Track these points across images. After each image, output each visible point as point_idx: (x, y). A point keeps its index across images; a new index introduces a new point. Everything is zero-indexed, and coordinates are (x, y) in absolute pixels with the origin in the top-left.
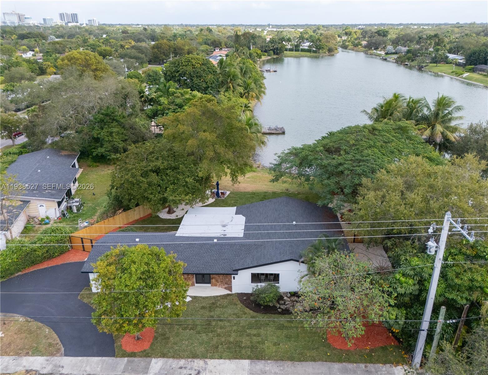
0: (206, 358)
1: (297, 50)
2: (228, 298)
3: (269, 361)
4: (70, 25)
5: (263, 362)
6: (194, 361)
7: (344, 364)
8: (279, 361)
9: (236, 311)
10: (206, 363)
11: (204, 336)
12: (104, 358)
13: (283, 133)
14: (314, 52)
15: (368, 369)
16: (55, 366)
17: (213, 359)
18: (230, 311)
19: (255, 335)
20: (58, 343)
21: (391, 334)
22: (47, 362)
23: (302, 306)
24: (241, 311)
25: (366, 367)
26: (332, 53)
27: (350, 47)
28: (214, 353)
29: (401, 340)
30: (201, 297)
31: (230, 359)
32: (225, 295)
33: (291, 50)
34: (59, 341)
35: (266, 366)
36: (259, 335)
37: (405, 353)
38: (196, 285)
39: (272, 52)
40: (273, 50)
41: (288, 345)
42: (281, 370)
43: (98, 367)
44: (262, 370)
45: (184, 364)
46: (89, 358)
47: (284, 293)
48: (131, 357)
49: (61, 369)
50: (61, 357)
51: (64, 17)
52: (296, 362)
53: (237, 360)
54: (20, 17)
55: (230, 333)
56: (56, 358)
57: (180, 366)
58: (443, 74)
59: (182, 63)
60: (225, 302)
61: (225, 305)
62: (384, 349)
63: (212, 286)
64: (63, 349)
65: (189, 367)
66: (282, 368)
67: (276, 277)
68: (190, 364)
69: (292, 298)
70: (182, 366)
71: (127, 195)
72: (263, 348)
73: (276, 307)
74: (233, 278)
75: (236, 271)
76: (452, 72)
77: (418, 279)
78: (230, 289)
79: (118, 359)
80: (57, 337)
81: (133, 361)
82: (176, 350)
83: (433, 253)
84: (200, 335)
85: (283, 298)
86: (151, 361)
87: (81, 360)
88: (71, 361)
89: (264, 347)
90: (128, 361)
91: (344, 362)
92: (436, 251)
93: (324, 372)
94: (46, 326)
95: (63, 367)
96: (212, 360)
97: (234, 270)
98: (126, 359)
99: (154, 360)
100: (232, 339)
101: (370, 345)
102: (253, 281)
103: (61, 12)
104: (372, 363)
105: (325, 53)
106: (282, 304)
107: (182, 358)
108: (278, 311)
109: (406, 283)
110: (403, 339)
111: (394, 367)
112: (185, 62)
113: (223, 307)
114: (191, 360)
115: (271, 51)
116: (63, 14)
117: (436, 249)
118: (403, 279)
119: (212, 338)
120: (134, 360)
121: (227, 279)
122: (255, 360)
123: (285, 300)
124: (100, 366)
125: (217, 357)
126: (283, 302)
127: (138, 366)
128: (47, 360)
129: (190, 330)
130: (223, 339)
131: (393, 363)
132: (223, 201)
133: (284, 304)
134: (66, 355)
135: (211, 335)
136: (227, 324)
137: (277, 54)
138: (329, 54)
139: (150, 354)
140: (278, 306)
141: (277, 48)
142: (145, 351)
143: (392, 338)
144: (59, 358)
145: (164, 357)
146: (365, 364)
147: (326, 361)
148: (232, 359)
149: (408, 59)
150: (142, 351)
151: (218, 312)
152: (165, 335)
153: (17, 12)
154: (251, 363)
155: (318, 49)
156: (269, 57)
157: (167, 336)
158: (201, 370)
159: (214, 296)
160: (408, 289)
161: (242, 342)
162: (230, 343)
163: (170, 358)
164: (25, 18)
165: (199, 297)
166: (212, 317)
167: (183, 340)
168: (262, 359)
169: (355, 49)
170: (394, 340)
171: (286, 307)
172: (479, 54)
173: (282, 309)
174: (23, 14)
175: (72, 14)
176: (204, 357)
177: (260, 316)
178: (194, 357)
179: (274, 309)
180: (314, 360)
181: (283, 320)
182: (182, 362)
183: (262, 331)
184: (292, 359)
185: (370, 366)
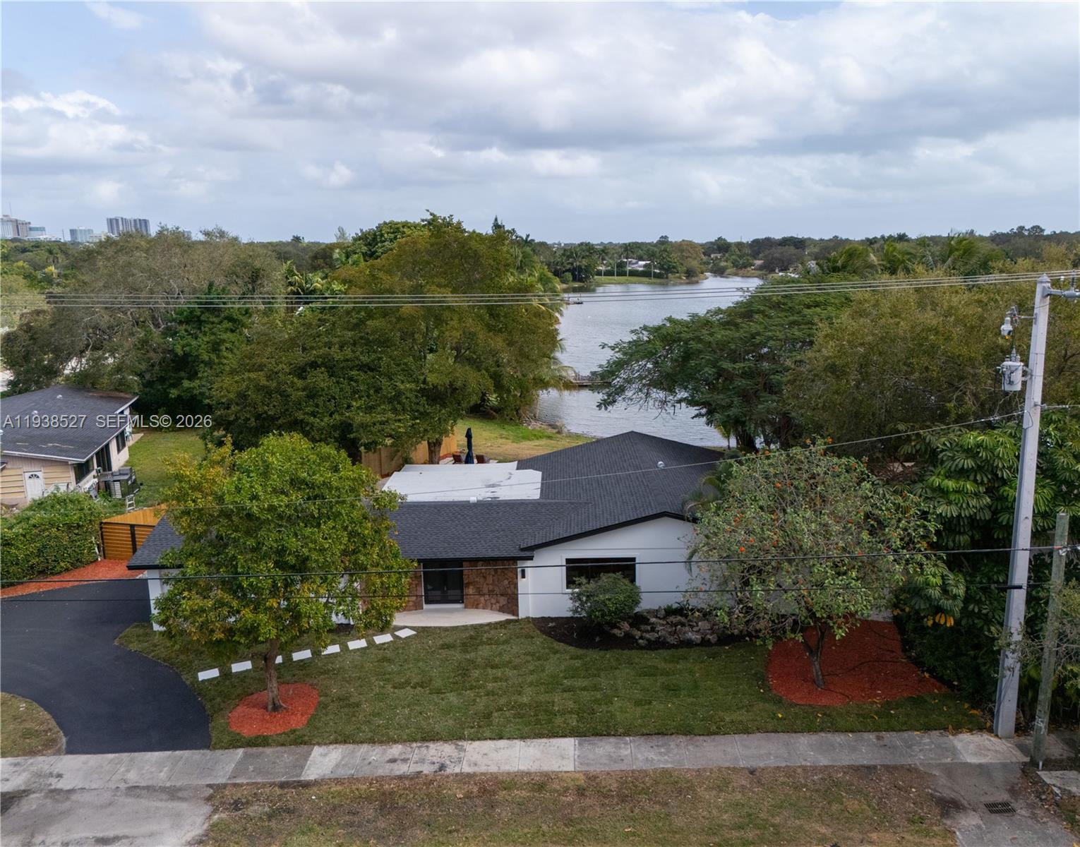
0: (461, 738)
1: (621, 274)
2: (511, 626)
3: (628, 738)
5: (612, 740)
6: (427, 747)
7: (823, 734)
8: (654, 737)
9: (531, 649)
10: (462, 750)
11: (453, 698)
12: (178, 753)
14: (657, 276)
15: (886, 741)
16: (39, 775)
17: (479, 739)
18: (515, 649)
19: (584, 689)
20: (50, 730)
21: (927, 675)
22: (15, 769)
23: (698, 632)
24: (544, 648)
25: (878, 738)
26: (694, 279)
27: (729, 270)
28: (480, 727)
29: (956, 683)
30: (440, 628)
31: (523, 737)
32: (501, 622)
33: (609, 273)
34: (53, 723)
35: (620, 748)
36: (595, 688)
37: (973, 708)
38: (425, 606)
39: (569, 276)
40: (572, 271)
41: (673, 703)
42: (661, 754)
43: (161, 772)
44: (611, 757)
45: (400, 754)
46: (136, 754)
47: (649, 611)
48: (256, 745)
49: (53, 781)
50: (56, 757)
51: (118, 225)
52: (698, 737)
53: (544, 740)
54: (17, 225)
55: (519, 689)
56: (40, 759)
57: (391, 757)
59: (382, 235)
60: (502, 634)
61: (502, 639)
62: (917, 702)
63: (466, 607)
64: (64, 740)
65: (416, 757)
66: (663, 750)
68: (416, 751)
69: (672, 619)
70: (396, 757)
71: (253, 419)
72: (607, 712)
73: (633, 637)
74: (519, 575)
75: (529, 552)
77: (985, 480)
78: (511, 604)
79: (219, 752)
80: (48, 716)
81: (258, 755)
82: (379, 726)
83: (1018, 387)
84: (443, 696)
85: (649, 620)
86: (309, 753)
87: (112, 760)
88: (84, 763)
89: (611, 708)
90: (246, 755)
91: (822, 730)
92: (1024, 383)
93: (773, 752)
94: (21, 698)
95: (60, 776)
96: (477, 743)
97: (523, 550)
98: (240, 751)
99: (317, 751)
100: (525, 699)
101: (878, 695)
102: (570, 583)
103: (113, 217)
104: (893, 730)
105: (680, 278)
106: (647, 631)
107: (395, 742)
108: (638, 644)
109: (956, 492)
110: (959, 679)
111: (950, 737)
112: (388, 233)
113: (497, 643)
114: (419, 744)
115: (567, 274)
116: (117, 220)
117: (1024, 379)
118: (951, 484)
119: (474, 700)
120: (263, 752)
121: (506, 582)
122: (591, 738)
123: (653, 623)
124: (166, 769)
125: (487, 734)
126: (649, 628)
127: (274, 763)
128: (16, 765)
129: (414, 687)
130: (502, 701)
131: (946, 729)
133: (653, 630)
134: (70, 751)
135: (471, 694)
136: (509, 672)
137: (581, 280)
138: (687, 281)
139: (306, 738)
140: (637, 634)
141: (580, 267)
142: (293, 731)
143: (933, 680)
144: (52, 759)
145: (345, 742)
146: (876, 733)
147: (776, 731)
148: (529, 737)
150: (284, 733)
151: (485, 651)
152: (347, 698)
153: (14, 217)
154: (580, 744)
155: (664, 269)
157: (352, 700)
158: (448, 762)
159: (472, 626)
160: (964, 506)
161: (554, 702)
162: (522, 706)
163: (362, 742)
164: (31, 229)
165: (435, 628)
166: (472, 662)
167: (396, 708)
168: (609, 735)
169: (741, 272)
170: (938, 684)
171: (656, 635)
173: (648, 640)
174: (27, 221)
175: (135, 221)
176: (455, 736)
177: (593, 654)
178: (429, 737)
179: (628, 642)
180: (744, 729)
181: (654, 659)
182: (396, 750)
183: (603, 681)
184: (687, 731)
185: (890, 737)
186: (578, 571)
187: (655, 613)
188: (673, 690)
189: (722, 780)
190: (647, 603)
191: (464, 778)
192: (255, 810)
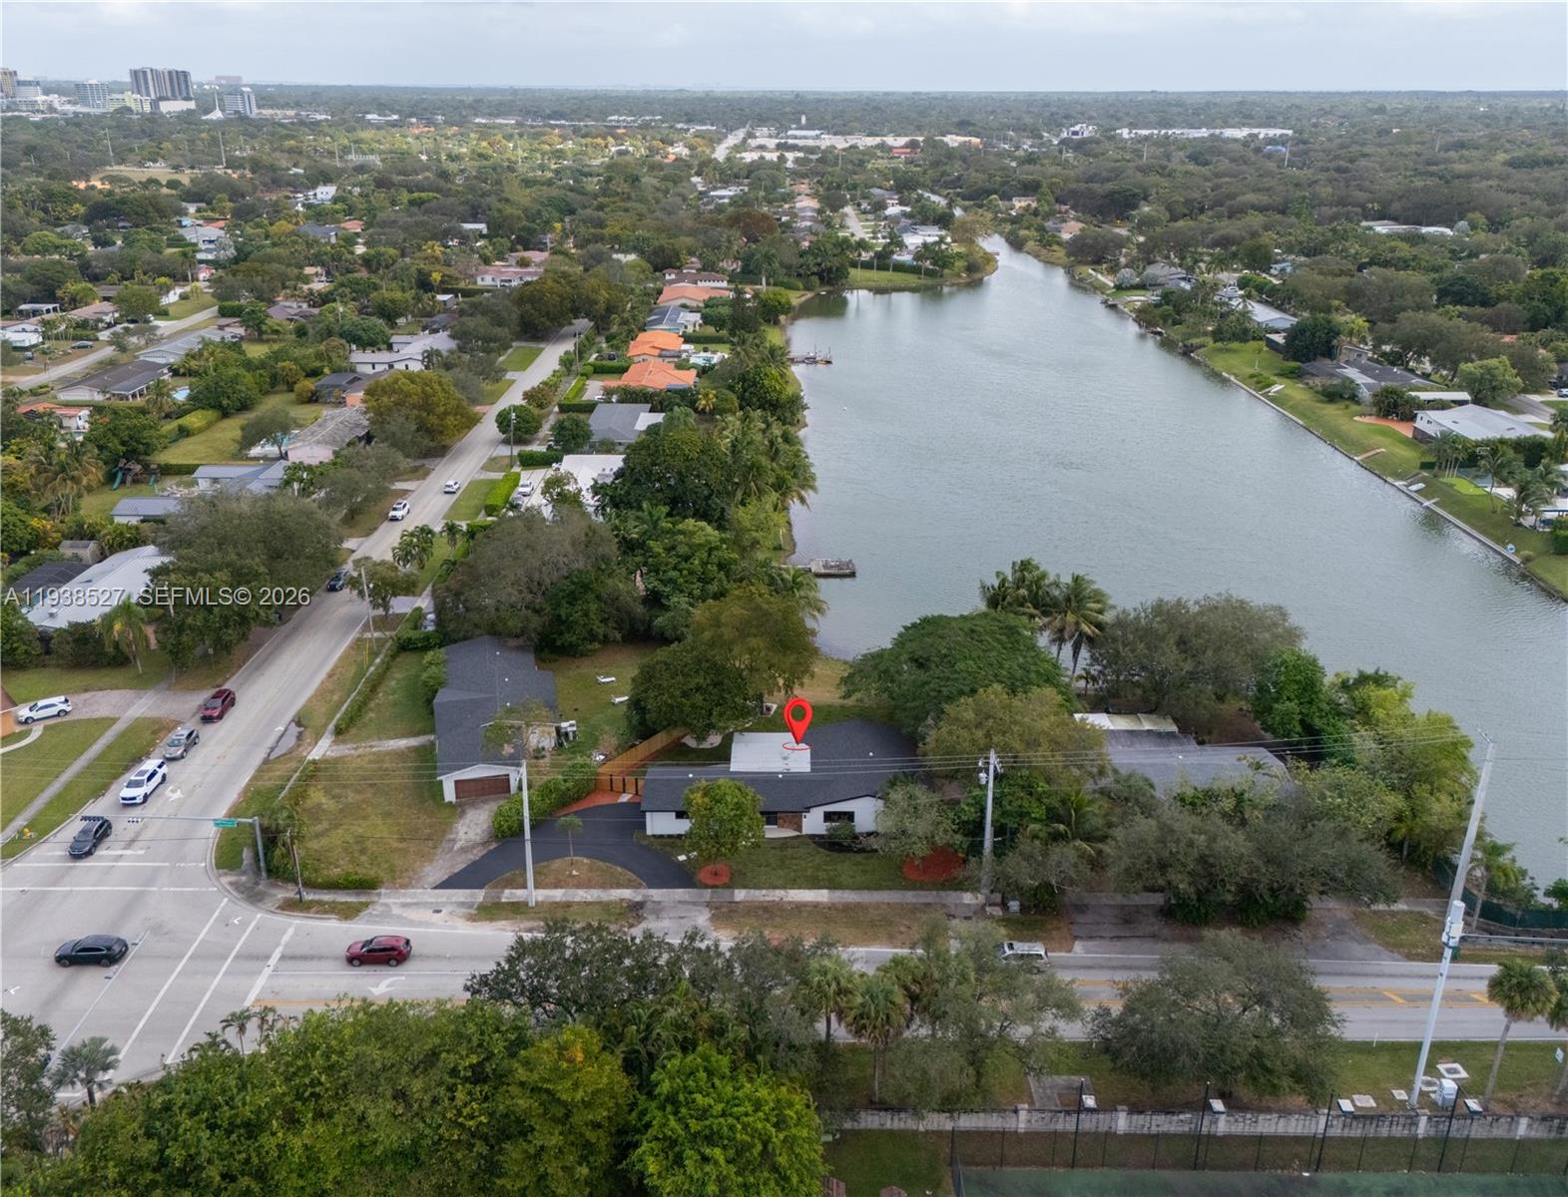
1: (883, 268)
2: (798, 839)
3: (846, 890)
4: (166, 107)
5: (841, 891)
6: (775, 891)
7: (918, 891)
8: (856, 890)
9: (809, 851)
11: (780, 871)
12: (688, 889)
13: (853, 575)
14: (930, 273)
15: (939, 894)
16: (645, 896)
18: (802, 851)
19: (831, 869)
20: (637, 879)
24: (814, 851)
25: (937, 893)
26: (977, 276)
27: (1031, 244)
28: (793, 884)
31: (809, 889)
32: (794, 836)
33: (867, 266)
35: (844, 894)
36: (836, 869)
39: (815, 279)
40: (820, 274)
41: (865, 878)
44: (840, 897)
46: (674, 890)
48: (715, 888)
49: (651, 898)
50: (647, 889)
51: (146, 83)
52: (873, 891)
53: (816, 890)
55: (805, 868)
56: (642, 890)
57: (763, 894)
58: (1232, 378)
60: (796, 842)
61: (796, 846)
63: (781, 826)
64: (645, 884)
65: (772, 894)
66: (859, 896)
67: (850, 816)
69: (870, 837)
70: (765, 894)
72: (840, 880)
73: (851, 846)
74: (803, 817)
75: (808, 809)
76: (1252, 376)
78: (799, 828)
79: (702, 890)
80: (632, 873)
82: (755, 883)
84: (777, 870)
85: (859, 837)
86: (734, 892)
87: (667, 891)
88: (658, 892)
90: (712, 892)
91: (918, 889)
95: (652, 896)
96: (793, 890)
97: (805, 808)
98: (710, 890)
99: (736, 891)
100: (809, 874)
101: (943, 876)
102: (826, 820)
103: (137, 67)
104: (944, 890)
105: (958, 275)
106: (858, 844)
107: (764, 889)
108: (853, 850)
111: (963, 893)
113: (794, 847)
114: (772, 890)
115: (813, 277)
116: (144, 73)
119: (789, 873)
121: (797, 819)
122: (834, 890)
123: (861, 839)
125: (796, 887)
126: (859, 841)
127: (723, 894)
129: (765, 867)
130: (800, 874)
131: (963, 890)
132: (769, 721)
133: (860, 843)
135: (787, 870)
136: (802, 861)
137: (829, 283)
138: (969, 280)
139: (732, 886)
140: (853, 845)
141: (830, 270)
142: (726, 884)
145: (746, 888)
146: (937, 891)
147: (901, 890)
148: (811, 889)
149: (1165, 318)
150: (723, 884)
151: (791, 850)
155: (938, 265)
156: (809, 295)
157: (743, 870)
159: (782, 838)
161: (819, 874)
163: (751, 888)
164: (20, 83)
165: (771, 838)
167: (760, 875)
168: (840, 889)
169: (1044, 253)
171: (861, 845)
172: (1313, 334)
173: (858, 848)
175: (170, 73)
176: (784, 887)
177: (835, 855)
178: (775, 887)
179: (848, 849)
180: (890, 888)
181: (859, 857)
182: (764, 892)
183: (839, 867)
184: (868, 888)
185: (942, 893)
186: (829, 817)
187: (861, 834)
188: (865, 872)
189: (877, 906)
190: (858, 830)
191: (790, 903)
192: (724, 910)
